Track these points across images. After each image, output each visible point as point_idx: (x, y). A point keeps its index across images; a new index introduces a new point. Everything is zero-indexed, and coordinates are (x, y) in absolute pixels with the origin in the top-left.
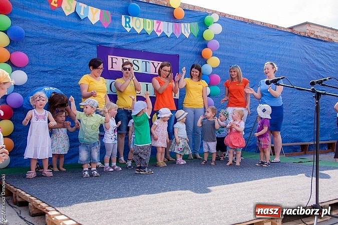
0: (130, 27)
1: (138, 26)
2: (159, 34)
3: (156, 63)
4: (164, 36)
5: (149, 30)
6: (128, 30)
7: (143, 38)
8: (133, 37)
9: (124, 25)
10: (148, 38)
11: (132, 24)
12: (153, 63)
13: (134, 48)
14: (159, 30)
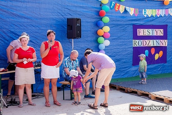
0: (146, 15)
1: (149, 14)
2: (158, 16)
3: (157, 30)
4: (161, 16)
5: (154, 15)
6: (145, 16)
7: (152, 19)
8: (147, 19)
9: (143, 14)
10: (154, 19)
11: (147, 13)
12: (156, 30)
13: (148, 24)
14: (158, 14)
